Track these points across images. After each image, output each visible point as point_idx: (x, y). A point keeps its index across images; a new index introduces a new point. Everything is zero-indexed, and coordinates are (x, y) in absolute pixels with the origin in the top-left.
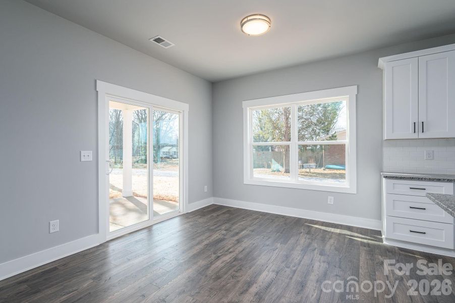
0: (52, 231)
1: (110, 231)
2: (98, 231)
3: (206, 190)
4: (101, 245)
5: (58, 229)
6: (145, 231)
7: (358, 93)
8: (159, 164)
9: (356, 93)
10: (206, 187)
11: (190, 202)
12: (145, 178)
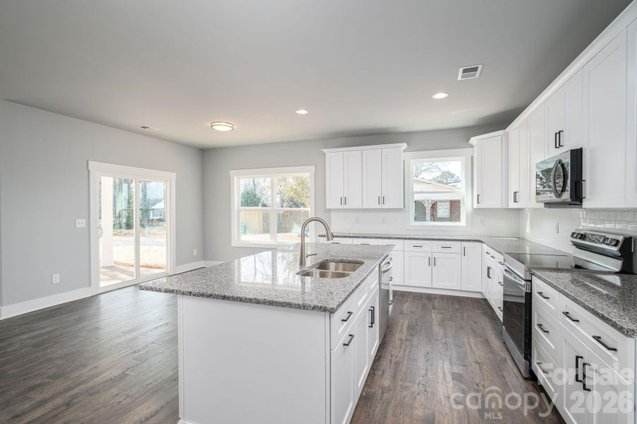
0: (54, 282)
1: (101, 286)
2: (90, 285)
3: (195, 254)
4: (93, 296)
5: (58, 281)
6: (132, 288)
7: (316, 170)
8: (147, 229)
9: (314, 171)
10: (195, 251)
11: (177, 265)
12: (132, 248)
